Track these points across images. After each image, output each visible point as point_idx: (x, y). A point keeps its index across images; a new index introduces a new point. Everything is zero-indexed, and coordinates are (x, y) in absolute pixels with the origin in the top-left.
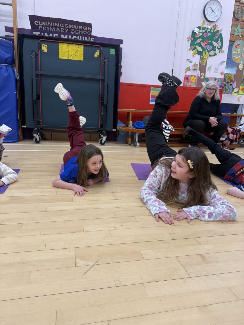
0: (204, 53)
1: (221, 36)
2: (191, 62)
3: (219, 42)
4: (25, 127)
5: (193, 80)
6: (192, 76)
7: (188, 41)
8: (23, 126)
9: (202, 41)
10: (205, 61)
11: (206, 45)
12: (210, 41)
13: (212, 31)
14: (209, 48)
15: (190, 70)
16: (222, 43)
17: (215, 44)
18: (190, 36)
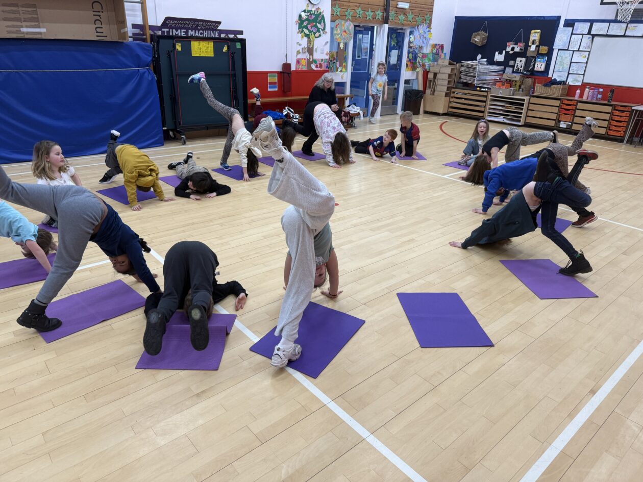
0: (310, 36)
1: (323, 17)
2: (300, 45)
3: (322, 23)
4: (166, 128)
5: (304, 63)
6: (302, 59)
7: (297, 24)
8: (164, 128)
9: (308, 24)
10: (312, 43)
11: (312, 27)
12: (315, 24)
13: (316, 13)
14: (314, 30)
15: (300, 53)
16: (325, 24)
17: (319, 26)
18: (298, 19)
